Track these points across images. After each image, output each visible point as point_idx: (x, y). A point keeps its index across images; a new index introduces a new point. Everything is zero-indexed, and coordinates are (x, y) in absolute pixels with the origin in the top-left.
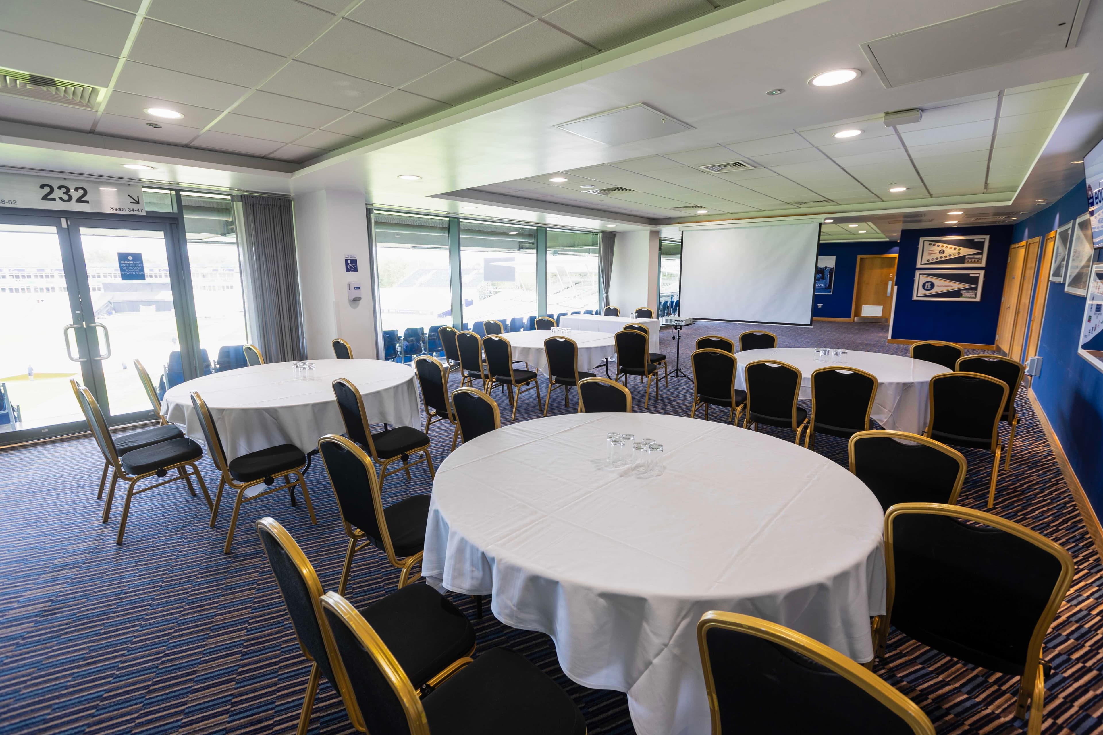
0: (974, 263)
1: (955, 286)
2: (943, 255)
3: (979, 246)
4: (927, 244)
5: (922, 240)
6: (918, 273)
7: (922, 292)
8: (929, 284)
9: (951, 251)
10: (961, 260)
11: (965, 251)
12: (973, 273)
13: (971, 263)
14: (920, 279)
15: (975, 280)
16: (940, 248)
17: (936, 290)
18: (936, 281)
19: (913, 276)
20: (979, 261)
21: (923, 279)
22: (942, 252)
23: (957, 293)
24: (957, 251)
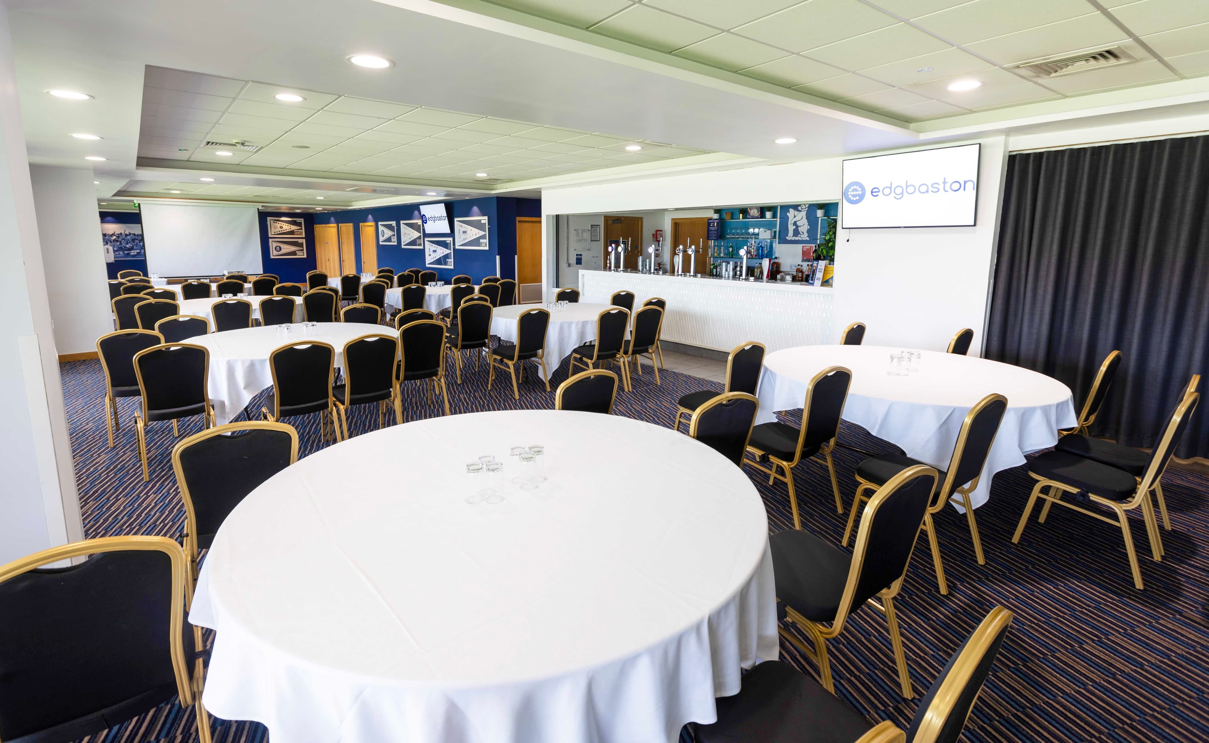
0: (299, 234)
1: (292, 248)
2: (282, 229)
3: (299, 224)
4: (272, 221)
5: (268, 218)
6: (270, 240)
7: (275, 253)
8: (278, 248)
9: (287, 227)
10: (292, 232)
11: (294, 228)
12: (300, 241)
13: (298, 235)
14: (272, 245)
15: (301, 245)
16: (280, 225)
17: (283, 252)
18: (282, 246)
19: (268, 243)
20: (301, 234)
21: (275, 245)
22: (281, 227)
23: (294, 253)
24: (289, 227)
